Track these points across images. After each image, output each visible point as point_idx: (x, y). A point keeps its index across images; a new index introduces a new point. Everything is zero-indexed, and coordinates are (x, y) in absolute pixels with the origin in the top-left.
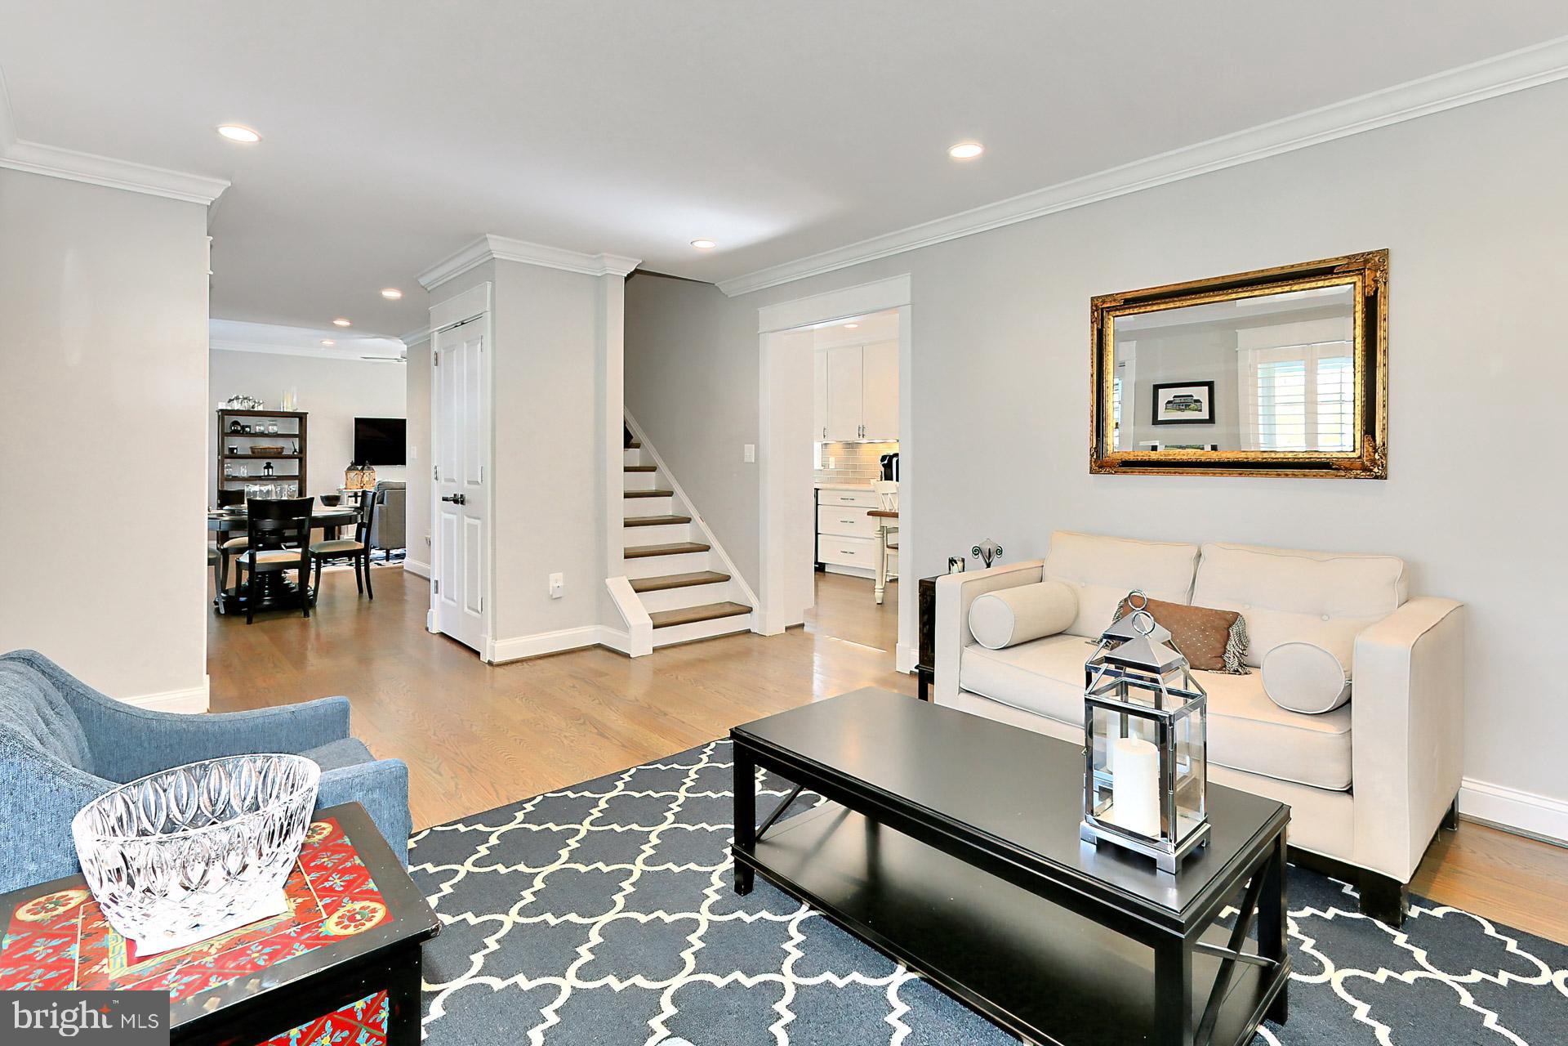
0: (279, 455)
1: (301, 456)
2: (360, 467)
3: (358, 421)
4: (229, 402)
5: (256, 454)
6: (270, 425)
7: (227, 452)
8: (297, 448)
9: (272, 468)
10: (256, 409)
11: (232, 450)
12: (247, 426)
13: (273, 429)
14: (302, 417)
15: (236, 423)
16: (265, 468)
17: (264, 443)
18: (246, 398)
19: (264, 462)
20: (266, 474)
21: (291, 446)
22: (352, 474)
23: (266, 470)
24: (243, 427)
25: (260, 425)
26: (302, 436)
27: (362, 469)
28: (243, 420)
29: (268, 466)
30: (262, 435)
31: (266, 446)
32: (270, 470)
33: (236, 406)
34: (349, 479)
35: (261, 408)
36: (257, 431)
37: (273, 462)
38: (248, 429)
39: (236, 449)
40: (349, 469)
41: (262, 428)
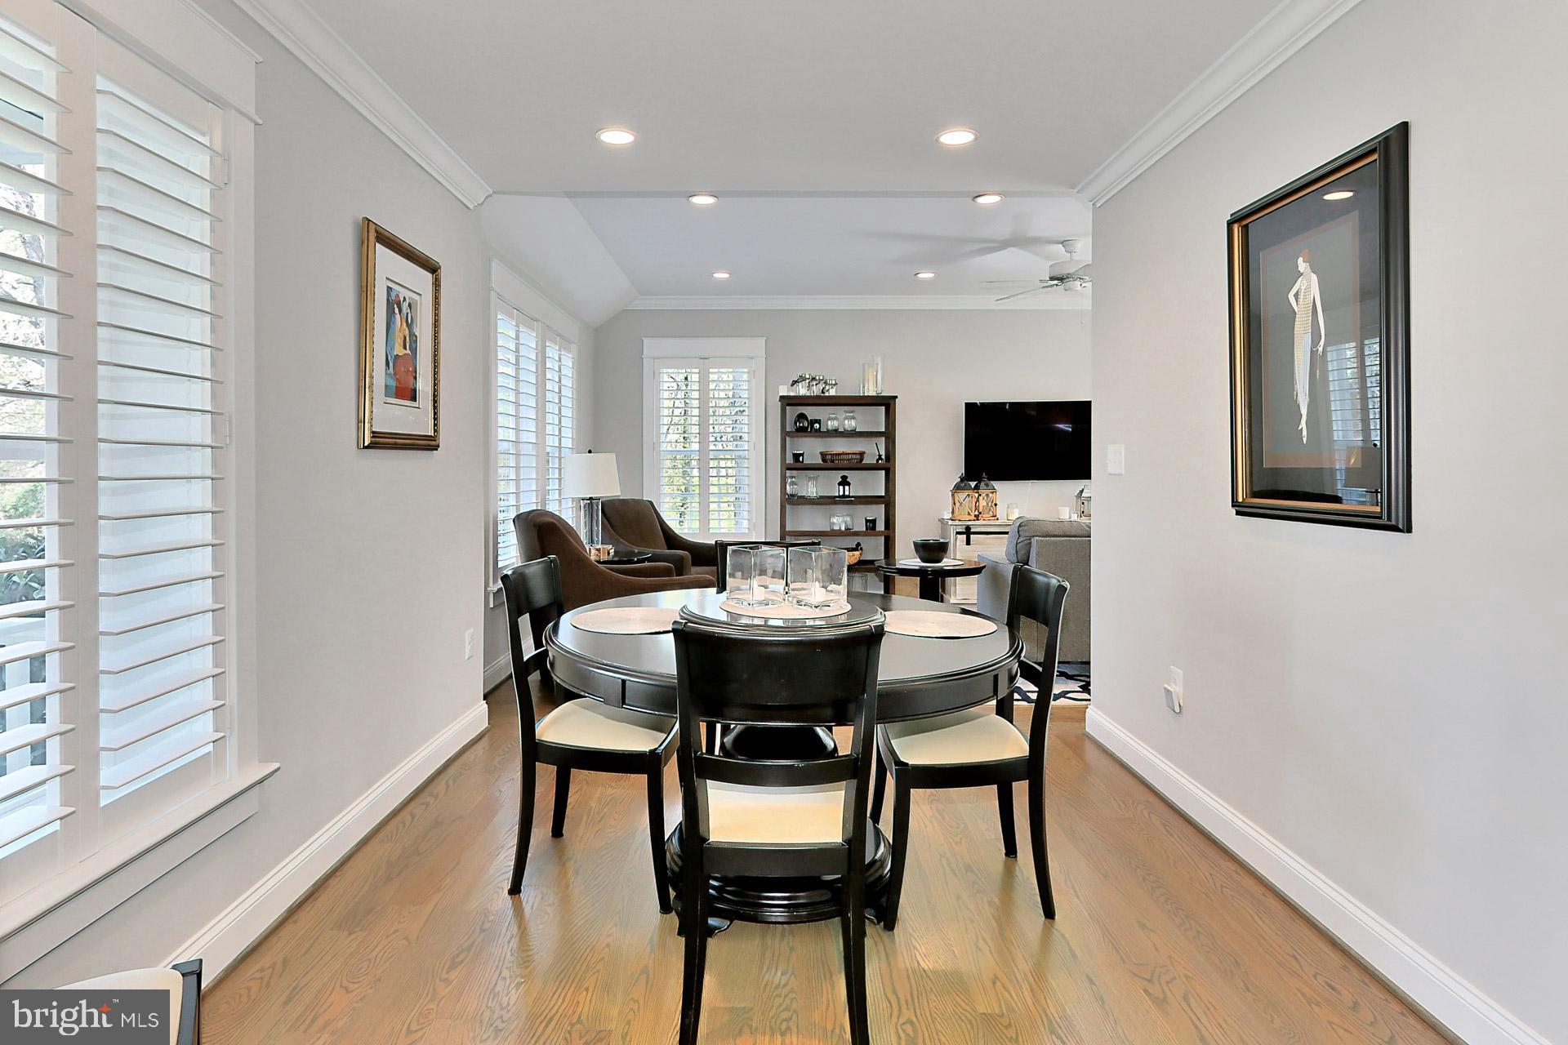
0: (858, 464)
1: (887, 464)
2: (973, 484)
3: (970, 407)
4: (792, 385)
5: (830, 463)
6: (846, 418)
7: (790, 460)
8: (883, 453)
9: (849, 484)
10: (827, 394)
11: (796, 457)
12: (819, 422)
13: (850, 424)
14: (887, 403)
15: (802, 416)
16: (840, 484)
17: (839, 446)
18: (814, 379)
19: (838, 476)
20: (841, 493)
21: (873, 450)
22: (961, 496)
23: (841, 487)
24: (812, 422)
25: (834, 419)
26: (889, 435)
27: (977, 487)
28: (811, 412)
29: (844, 482)
30: (835, 433)
31: (840, 450)
32: (847, 488)
33: (802, 390)
34: (958, 504)
35: (832, 392)
36: (830, 428)
37: (852, 476)
38: (817, 426)
39: (802, 455)
40: (958, 488)
41: (836, 423)
